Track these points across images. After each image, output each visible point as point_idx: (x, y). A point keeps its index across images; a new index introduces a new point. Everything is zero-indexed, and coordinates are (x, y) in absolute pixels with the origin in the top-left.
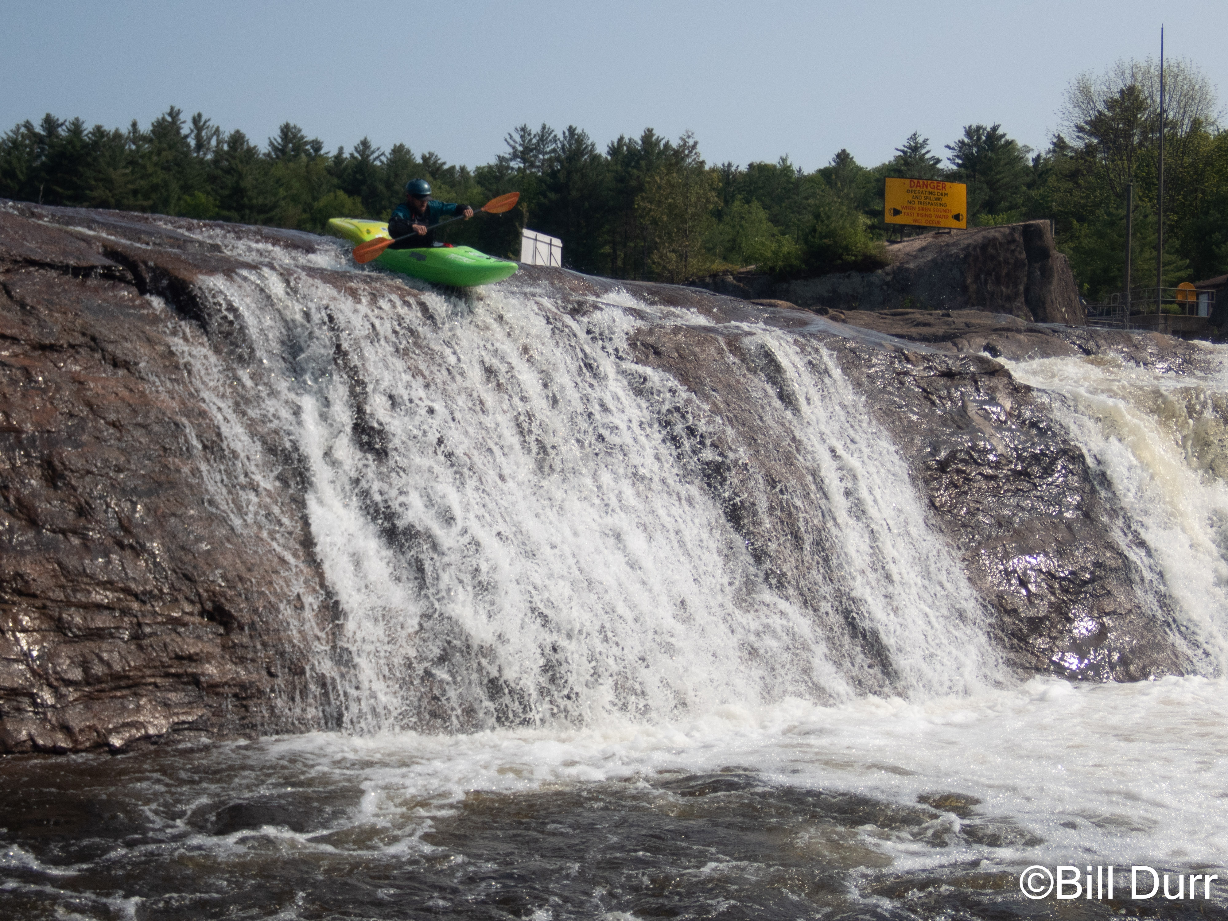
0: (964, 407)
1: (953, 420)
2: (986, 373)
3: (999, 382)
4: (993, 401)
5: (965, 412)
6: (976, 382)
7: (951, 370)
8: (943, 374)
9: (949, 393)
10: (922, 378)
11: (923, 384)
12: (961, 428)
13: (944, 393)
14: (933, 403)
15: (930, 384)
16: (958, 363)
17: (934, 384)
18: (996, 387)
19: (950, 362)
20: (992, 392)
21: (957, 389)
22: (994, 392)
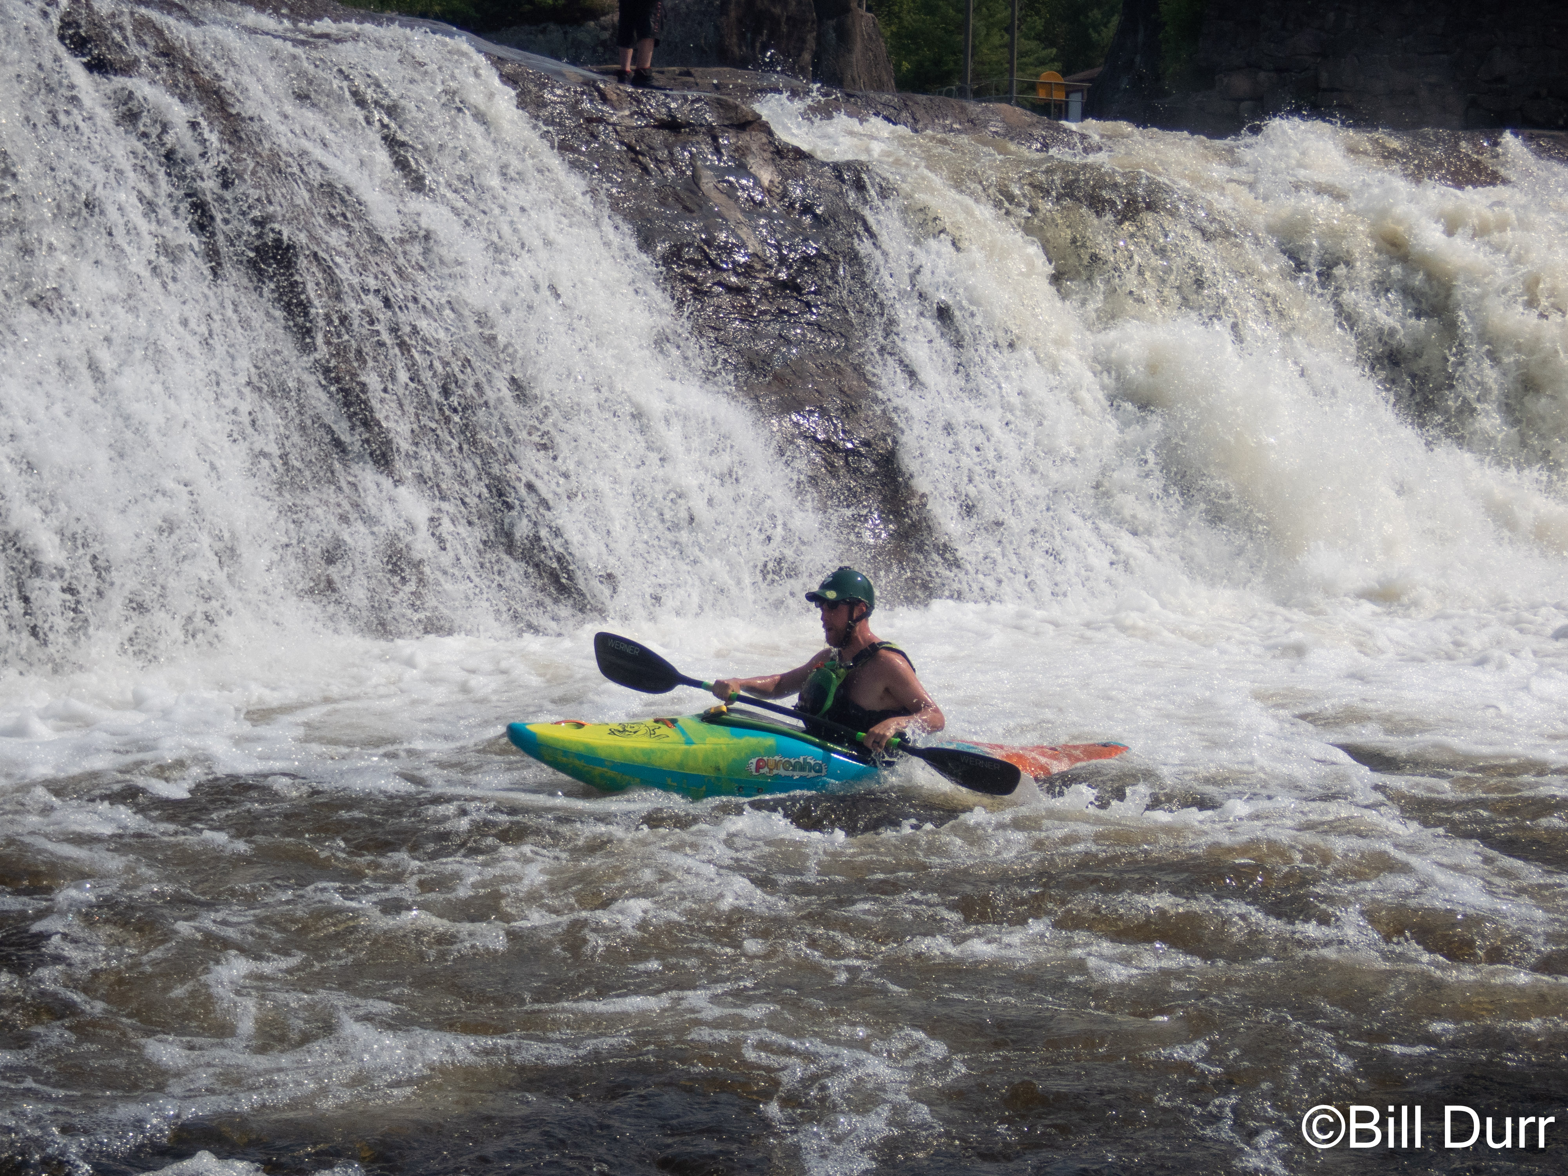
0: (695, 179)
1: (678, 199)
2: (731, 126)
3: (753, 140)
4: (742, 169)
5: (697, 185)
6: (715, 139)
7: (674, 118)
8: (662, 125)
9: (671, 153)
10: (628, 129)
11: (630, 138)
12: (691, 211)
13: (663, 154)
14: (645, 169)
15: (640, 139)
16: (686, 108)
17: (646, 140)
18: (748, 148)
19: (673, 105)
20: (740, 154)
21: (684, 148)
22: (744, 155)
